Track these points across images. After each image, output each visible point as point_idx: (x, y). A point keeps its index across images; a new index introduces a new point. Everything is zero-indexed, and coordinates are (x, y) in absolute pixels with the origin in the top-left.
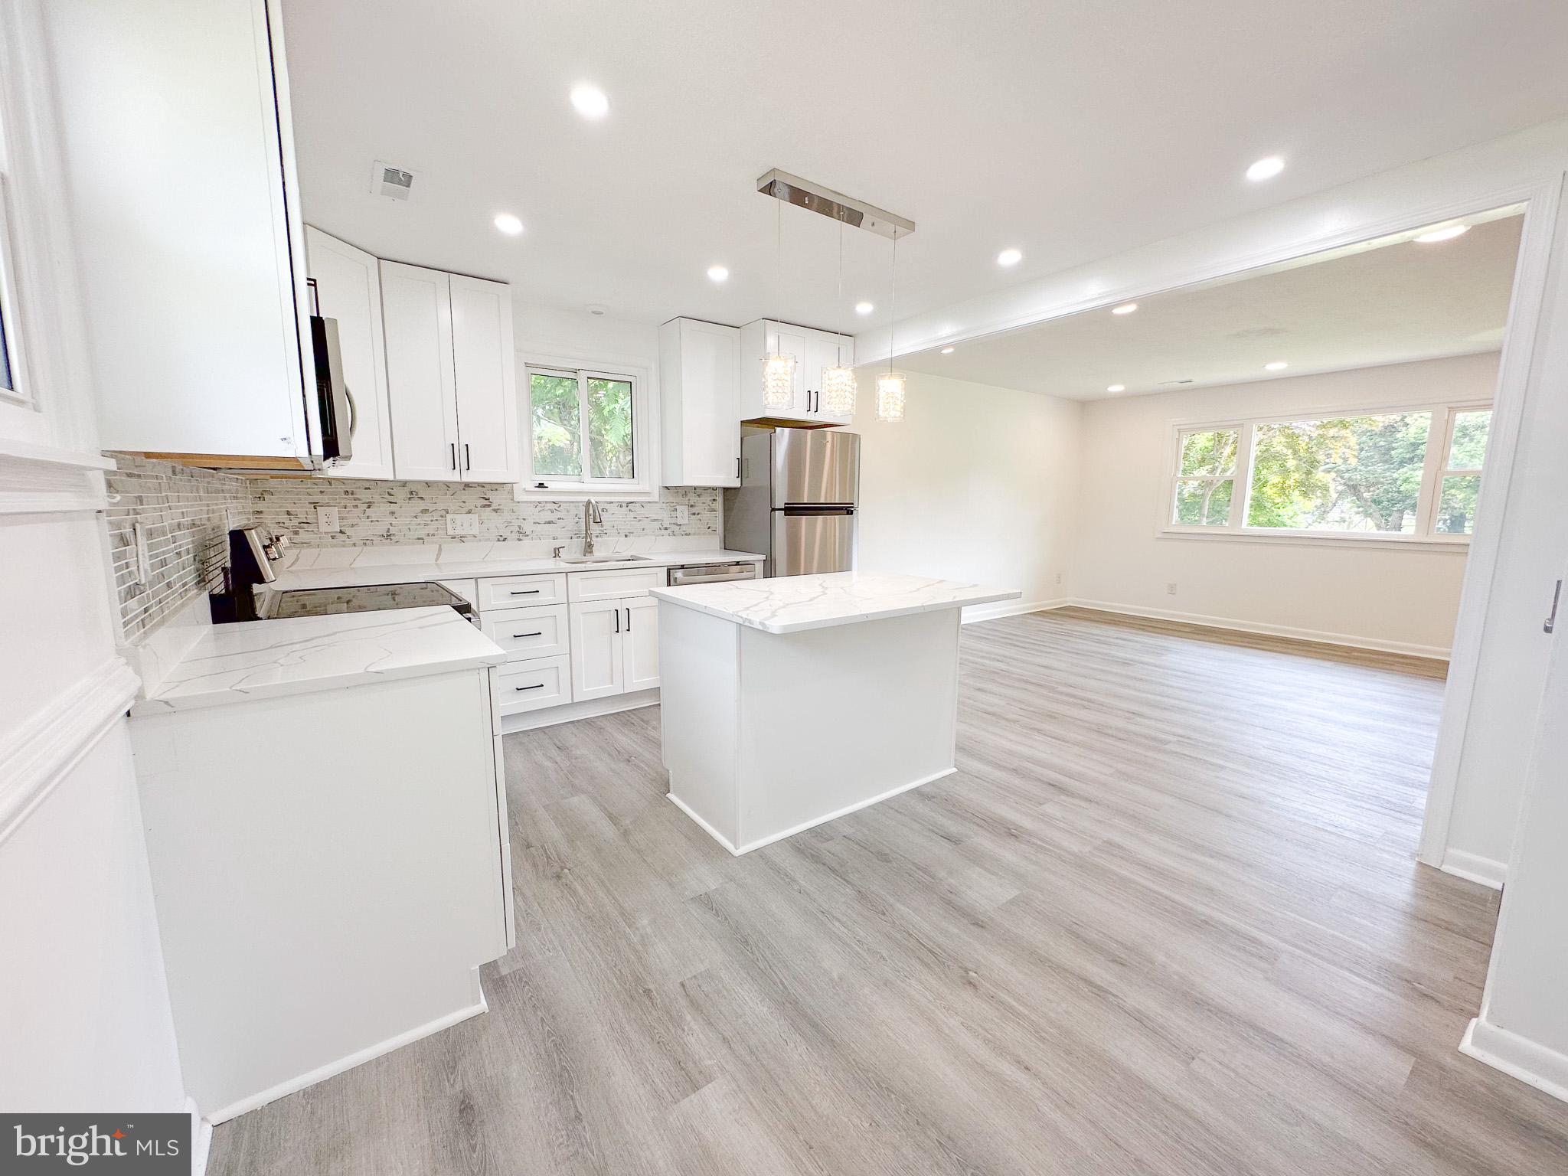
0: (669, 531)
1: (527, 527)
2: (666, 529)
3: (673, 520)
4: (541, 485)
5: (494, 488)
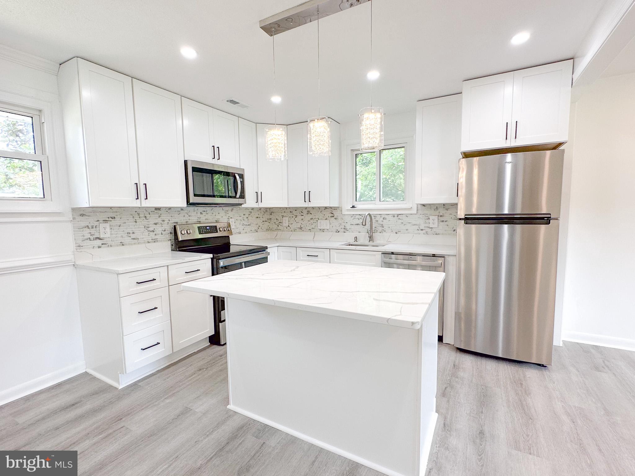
0: (424, 231)
1: (348, 227)
2: (422, 230)
3: (427, 225)
4: (353, 207)
5: (335, 208)
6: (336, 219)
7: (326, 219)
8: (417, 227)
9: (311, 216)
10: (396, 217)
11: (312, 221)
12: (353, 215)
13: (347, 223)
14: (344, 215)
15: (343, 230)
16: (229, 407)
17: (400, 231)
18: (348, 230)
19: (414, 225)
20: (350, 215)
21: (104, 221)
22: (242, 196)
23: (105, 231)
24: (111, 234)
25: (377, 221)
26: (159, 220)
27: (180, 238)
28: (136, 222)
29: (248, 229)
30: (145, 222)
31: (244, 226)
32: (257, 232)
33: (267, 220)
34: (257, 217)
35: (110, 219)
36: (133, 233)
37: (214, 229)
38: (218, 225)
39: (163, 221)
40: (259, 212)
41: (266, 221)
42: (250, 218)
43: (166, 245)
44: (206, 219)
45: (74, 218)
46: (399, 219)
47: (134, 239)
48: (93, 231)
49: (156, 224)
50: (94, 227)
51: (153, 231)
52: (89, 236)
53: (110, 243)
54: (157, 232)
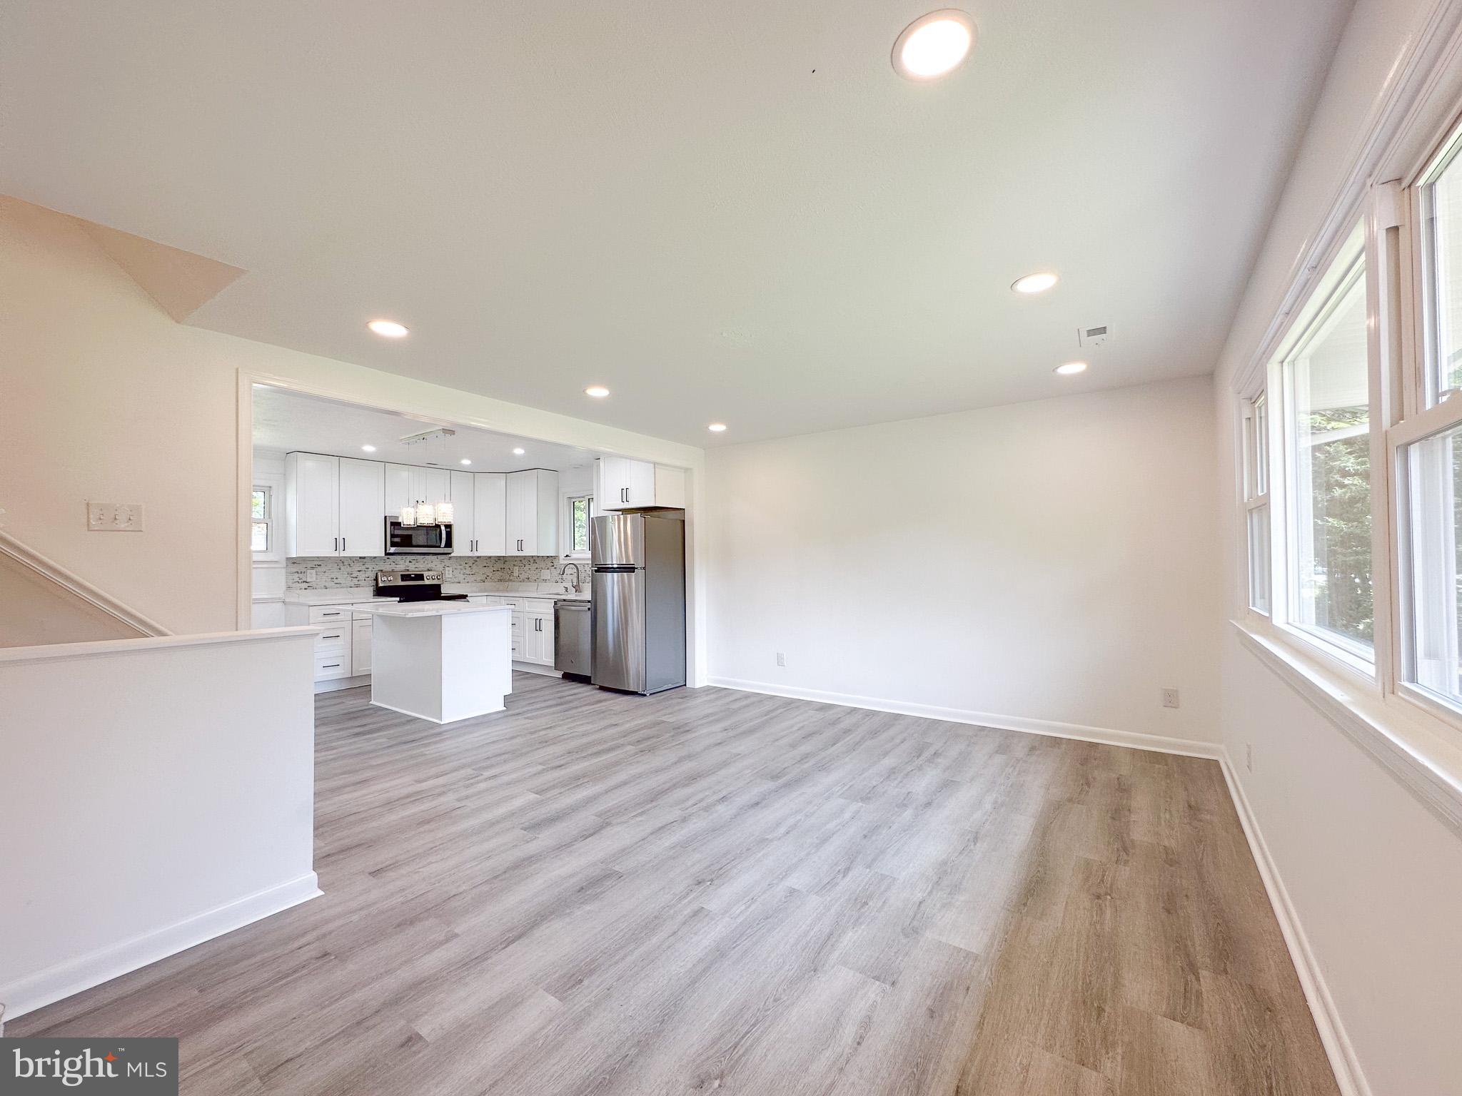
4: (567, 556)
5: (555, 557)
6: (555, 568)
7: (548, 569)
9: (536, 565)
11: (536, 570)
14: (561, 564)
16: (370, 701)
18: (564, 581)
21: (311, 568)
22: (449, 544)
24: (317, 579)
26: (363, 568)
27: (381, 584)
28: (340, 569)
31: (466, 575)
33: (497, 570)
34: (485, 568)
35: (317, 567)
36: (337, 578)
37: (420, 577)
38: (426, 574)
39: (368, 568)
43: (371, 590)
44: (416, 567)
45: (287, 566)
47: (337, 583)
48: (301, 576)
49: (359, 571)
50: (303, 573)
51: (356, 578)
52: (298, 580)
53: (315, 586)
54: (360, 578)
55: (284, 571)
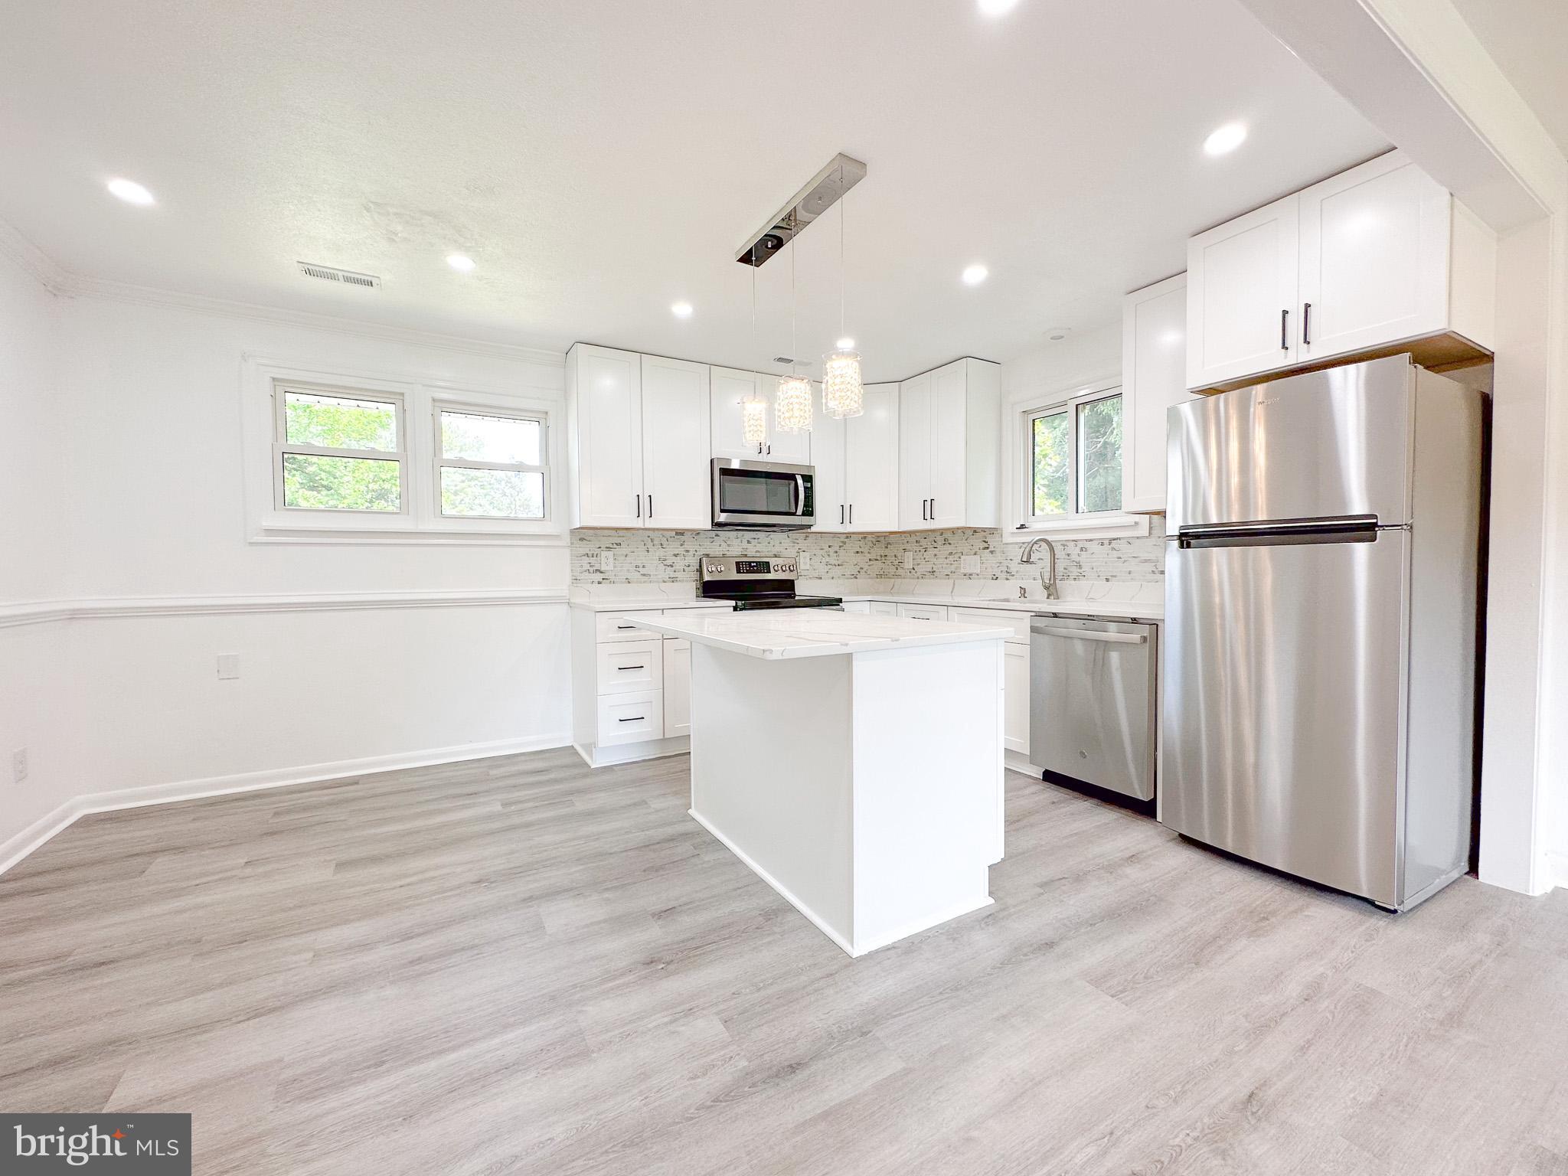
1: (1013, 568)
4: (1022, 527)
5: (992, 531)
6: (992, 552)
7: (975, 554)
8: (1150, 567)
9: (950, 549)
10: (1106, 546)
11: (951, 558)
12: (1023, 543)
13: (1011, 560)
14: (1007, 544)
15: (1004, 575)
16: (690, 811)
17: (1115, 576)
18: (1013, 575)
19: (1146, 561)
20: (1017, 543)
21: (607, 548)
22: (809, 511)
23: (607, 562)
24: (615, 567)
25: (1068, 555)
26: (681, 551)
27: (707, 578)
28: (648, 551)
29: (838, 571)
30: (661, 553)
31: (829, 567)
32: (856, 578)
33: (879, 558)
34: (858, 552)
35: (615, 546)
36: (644, 567)
37: (765, 567)
38: (773, 562)
39: (688, 551)
40: (862, 543)
41: (877, 560)
42: (842, 552)
43: (691, 587)
44: (757, 551)
45: (572, 543)
46: (1113, 549)
47: (644, 575)
48: (593, 560)
49: (676, 555)
50: (595, 555)
51: (672, 566)
52: (587, 567)
53: (612, 578)
54: (677, 567)
55: (567, 552)
